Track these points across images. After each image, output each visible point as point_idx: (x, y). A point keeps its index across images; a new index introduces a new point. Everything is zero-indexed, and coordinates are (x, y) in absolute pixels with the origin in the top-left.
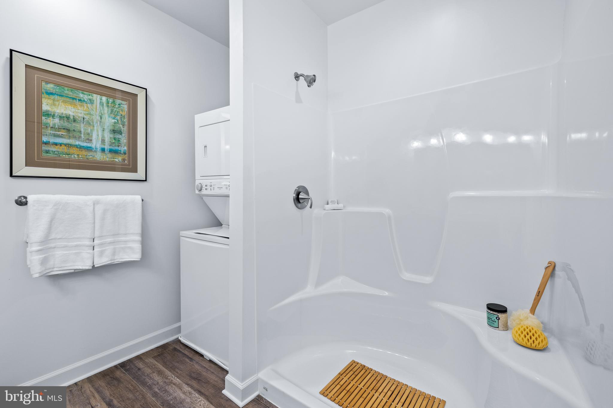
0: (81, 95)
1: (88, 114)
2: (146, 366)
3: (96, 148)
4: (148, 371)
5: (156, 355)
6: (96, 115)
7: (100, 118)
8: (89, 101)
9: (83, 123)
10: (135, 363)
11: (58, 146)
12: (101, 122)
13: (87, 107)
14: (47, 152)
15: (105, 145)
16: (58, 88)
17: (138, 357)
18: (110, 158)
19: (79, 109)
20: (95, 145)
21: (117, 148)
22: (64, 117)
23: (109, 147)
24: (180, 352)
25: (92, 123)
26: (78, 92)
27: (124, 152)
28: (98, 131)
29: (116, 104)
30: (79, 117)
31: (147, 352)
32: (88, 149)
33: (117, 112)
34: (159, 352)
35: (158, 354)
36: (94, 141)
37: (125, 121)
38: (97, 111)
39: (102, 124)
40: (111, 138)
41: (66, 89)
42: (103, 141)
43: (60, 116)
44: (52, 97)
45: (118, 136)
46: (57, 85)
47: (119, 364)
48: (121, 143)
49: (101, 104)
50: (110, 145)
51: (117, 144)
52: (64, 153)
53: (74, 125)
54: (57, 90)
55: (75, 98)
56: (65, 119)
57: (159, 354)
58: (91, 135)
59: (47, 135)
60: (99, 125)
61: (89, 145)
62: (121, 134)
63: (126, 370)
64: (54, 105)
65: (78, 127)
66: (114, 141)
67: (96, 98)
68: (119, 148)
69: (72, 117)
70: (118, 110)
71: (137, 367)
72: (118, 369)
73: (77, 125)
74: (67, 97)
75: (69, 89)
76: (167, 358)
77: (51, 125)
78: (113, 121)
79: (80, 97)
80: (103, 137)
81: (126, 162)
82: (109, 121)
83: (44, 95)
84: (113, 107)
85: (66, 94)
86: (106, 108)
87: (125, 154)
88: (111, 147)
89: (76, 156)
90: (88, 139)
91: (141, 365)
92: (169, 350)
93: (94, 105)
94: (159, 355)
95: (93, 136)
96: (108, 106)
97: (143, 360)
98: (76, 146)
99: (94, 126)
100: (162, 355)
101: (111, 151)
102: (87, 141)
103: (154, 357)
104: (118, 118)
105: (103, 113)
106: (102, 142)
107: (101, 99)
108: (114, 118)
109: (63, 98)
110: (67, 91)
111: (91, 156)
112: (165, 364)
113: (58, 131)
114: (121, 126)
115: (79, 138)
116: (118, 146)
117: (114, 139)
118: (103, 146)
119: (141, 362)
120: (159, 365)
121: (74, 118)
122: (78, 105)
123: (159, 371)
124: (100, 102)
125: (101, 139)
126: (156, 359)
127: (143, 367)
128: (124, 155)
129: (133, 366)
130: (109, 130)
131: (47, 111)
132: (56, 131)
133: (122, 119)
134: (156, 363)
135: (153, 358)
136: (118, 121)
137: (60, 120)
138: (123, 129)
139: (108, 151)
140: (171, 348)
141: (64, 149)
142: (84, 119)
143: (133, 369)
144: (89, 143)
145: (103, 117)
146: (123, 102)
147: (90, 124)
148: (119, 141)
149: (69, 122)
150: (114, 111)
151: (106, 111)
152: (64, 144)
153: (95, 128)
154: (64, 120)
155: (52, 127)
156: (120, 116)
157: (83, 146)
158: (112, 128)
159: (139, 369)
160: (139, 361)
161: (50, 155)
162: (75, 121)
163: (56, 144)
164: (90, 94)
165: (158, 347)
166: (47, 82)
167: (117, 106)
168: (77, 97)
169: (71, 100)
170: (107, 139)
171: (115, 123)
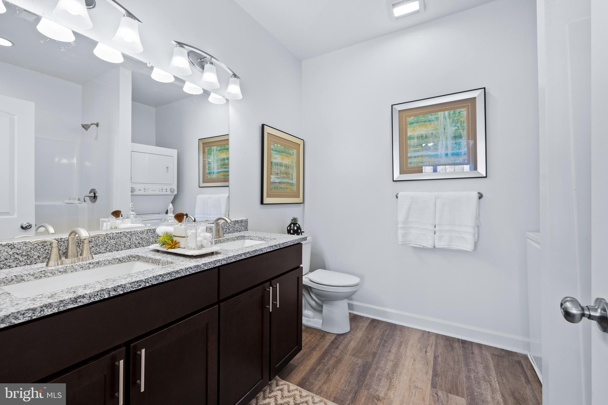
0: (430, 117)
1: (435, 129)
2: (480, 355)
3: (441, 155)
4: (478, 359)
5: (496, 353)
6: (441, 128)
7: (444, 130)
8: (435, 119)
9: (432, 137)
10: (474, 347)
11: (417, 158)
12: (444, 133)
13: (435, 124)
14: (411, 163)
15: (448, 150)
16: (416, 117)
17: (480, 346)
18: (452, 161)
19: (429, 128)
20: (440, 152)
21: (458, 151)
22: (420, 137)
23: (451, 152)
24: (522, 367)
25: (438, 136)
26: (427, 116)
27: (464, 154)
28: (442, 141)
29: (456, 114)
30: (429, 134)
31: (490, 347)
32: (436, 156)
33: (457, 120)
34: (500, 354)
35: (498, 354)
36: (440, 149)
37: (464, 125)
38: (442, 124)
39: (445, 134)
40: (453, 143)
41: (420, 116)
42: (447, 147)
43: (417, 137)
44: (413, 125)
45: (458, 141)
46: (415, 115)
47: (462, 340)
48: (461, 146)
49: (445, 118)
50: (452, 150)
51: (458, 148)
52: (420, 162)
53: (426, 141)
54: (415, 120)
55: (426, 120)
56: (421, 138)
57: (500, 355)
58: (437, 145)
59: (410, 152)
60: (443, 135)
61: (436, 153)
62: (461, 138)
63: (463, 347)
64: (414, 130)
65: (428, 141)
66: (455, 145)
67: (441, 114)
68: (460, 151)
69: (424, 136)
70: (458, 118)
71: (472, 351)
72: (459, 342)
73: (428, 140)
74: (422, 122)
75: (423, 115)
76: (504, 363)
77: (413, 145)
78: (455, 128)
79: (429, 119)
80: (446, 144)
81: (466, 162)
82: (451, 130)
83: (409, 126)
84: (454, 117)
85: (421, 120)
86: (448, 120)
87: (465, 154)
88: (453, 152)
89: (427, 163)
90: (435, 149)
91: (476, 351)
92: (511, 359)
93: (439, 121)
94: (498, 356)
95: (439, 146)
96: (450, 118)
97: (482, 350)
98: (427, 156)
99: (439, 138)
100: (502, 358)
101: (453, 154)
102: (435, 150)
103: (493, 355)
104: (459, 124)
105: (446, 125)
106: (445, 148)
107: (444, 114)
108: (455, 126)
109: (419, 124)
110: (421, 118)
111: (438, 161)
112: (497, 366)
113: (417, 148)
114: (461, 131)
115: (429, 149)
116: (459, 149)
117: (456, 144)
118: (447, 152)
119: (478, 350)
120: (491, 362)
121: (426, 136)
122: (428, 125)
123: (487, 366)
124: (444, 117)
125: (445, 146)
126: (493, 357)
127: (477, 354)
128: (464, 156)
129: (470, 348)
130: (451, 137)
131: (410, 136)
132: (415, 148)
133: (462, 124)
134: (490, 359)
135: (491, 354)
136: (458, 127)
137: (417, 140)
138: (463, 133)
139: (451, 154)
140: (516, 359)
141: (420, 159)
142: (432, 134)
143: (468, 349)
144: (436, 151)
145: (446, 128)
146: (462, 110)
147: (436, 136)
148: (460, 144)
149: (423, 139)
150: (455, 120)
151: (448, 123)
152: (420, 156)
153: (440, 138)
154: (419, 139)
155: (413, 146)
156: (460, 123)
157: (432, 155)
158: (453, 135)
159: (473, 353)
160: (478, 348)
161: (413, 165)
162: (426, 137)
163: (415, 157)
164: (436, 113)
165: (503, 350)
166: (410, 116)
167: (457, 115)
168: (427, 119)
169: (424, 123)
170: (449, 146)
171: (456, 130)
